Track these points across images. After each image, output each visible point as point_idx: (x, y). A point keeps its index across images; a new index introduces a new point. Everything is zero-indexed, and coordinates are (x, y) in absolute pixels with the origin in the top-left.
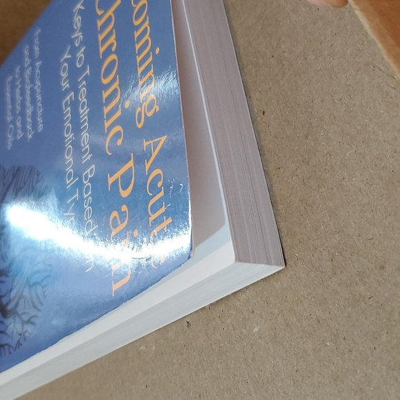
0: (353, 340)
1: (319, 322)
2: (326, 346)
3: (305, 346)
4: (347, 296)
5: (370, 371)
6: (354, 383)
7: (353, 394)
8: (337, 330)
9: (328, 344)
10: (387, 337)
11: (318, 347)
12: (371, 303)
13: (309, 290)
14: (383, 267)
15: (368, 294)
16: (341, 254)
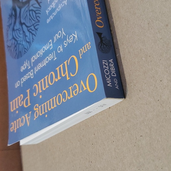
0: (153, 57)
1: (141, 50)
2: (143, 60)
3: (135, 60)
4: (153, 39)
5: (158, 69)
6: (151, 74)
7: (150, 78)
8: (147, 53)
9: (143, 59)
10: (166, 54)
11: (140, 60)
12: (161, 41)
13: (138, 37)
14: (167, 25)
15: (161, 37)
16: (152, 21)
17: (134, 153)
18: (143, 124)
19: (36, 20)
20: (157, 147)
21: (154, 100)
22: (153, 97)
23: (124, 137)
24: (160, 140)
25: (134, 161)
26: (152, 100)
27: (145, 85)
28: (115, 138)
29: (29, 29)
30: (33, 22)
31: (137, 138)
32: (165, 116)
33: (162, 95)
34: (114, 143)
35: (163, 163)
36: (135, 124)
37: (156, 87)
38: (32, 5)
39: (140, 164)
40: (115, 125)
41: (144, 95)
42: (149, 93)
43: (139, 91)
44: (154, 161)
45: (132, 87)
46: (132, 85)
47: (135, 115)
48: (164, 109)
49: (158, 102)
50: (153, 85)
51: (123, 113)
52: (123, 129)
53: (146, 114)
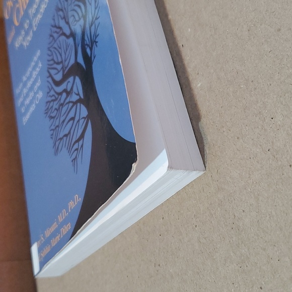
0: (257, 81)
1: (238, 73)
2: (241, 88)
3: (228, 90)
4: (256, 53)
5: (266, 100)
6: (256, 109)
7: (255, 116)
8: (248, 77)
9: (242, 86)
10: (278, 76)
11: (236, 89)
12: (270, 55)
13: (233, 53)
14: (279, 30)
15: (269, 49)
16: (254, 25)
17: (231, 241)
18: (245, 191)
19: (52, 50)
20: (269, 226)
21: (261, 150)
22: (261, 145)
23: (214, 216)
24: (274, 213)
25: (232, 255)
26: (258, 150)
27: (247, 127)
28: (198, 220)
29: (61, 32)
30: (55, 45)
31: (236, 215)
32: (281, 175)
33: (275, 140)
34: (196, 229)
35: (280, 251)
36: (231, 193)
37: (265, 129)
38: (59, 72)
39: (243, 258)
40: (198, 198)
41: (246, 145)
42: (253, 139)
43: (236, 139)
44: (264, 250)
45: (225, 133)
46: (224, 129)
47: (230, 178)
48: (280, 163)
49: (269, 152)
50: (259, 127)
51: (210, 178)
52: (211, 204)
53: (249, 174)
